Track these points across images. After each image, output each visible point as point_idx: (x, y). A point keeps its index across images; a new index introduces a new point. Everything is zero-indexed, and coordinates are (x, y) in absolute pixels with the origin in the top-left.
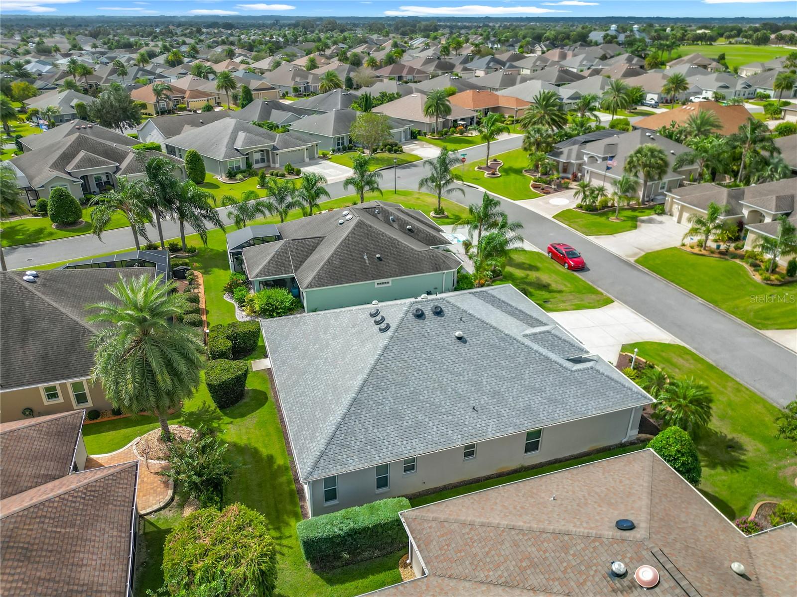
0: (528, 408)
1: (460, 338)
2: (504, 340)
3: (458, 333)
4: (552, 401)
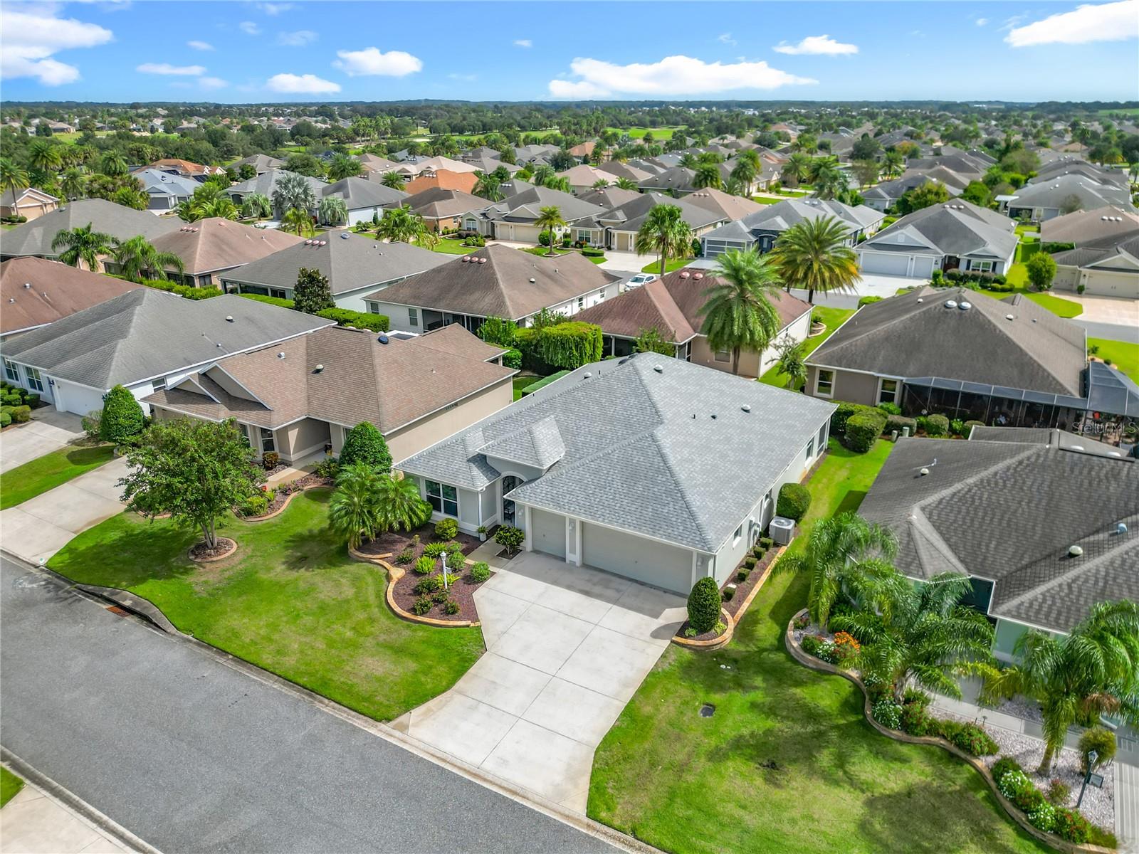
3: (589, 374)
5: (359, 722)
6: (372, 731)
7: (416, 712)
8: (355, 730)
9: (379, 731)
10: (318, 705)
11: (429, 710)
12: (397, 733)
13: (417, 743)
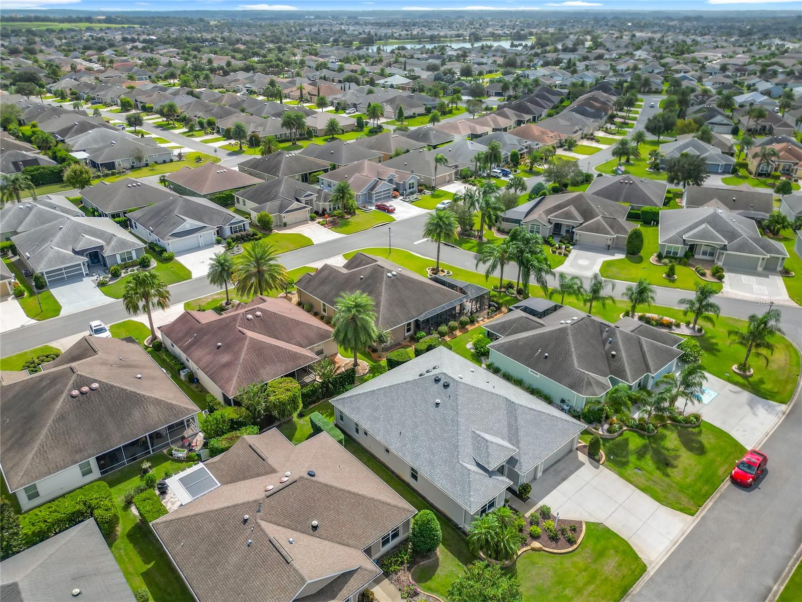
0: (418, 455)
1: (437, 404)
2: (453, 421)
3: (438, 401)
4: (431, 462)
5: (646, 578)
6: (652, 573)
7: (640, 555)
8: (652, 579)
9: (651, 571)
10: (634, 592)
11: (639, 551)
12: (654, 565)
13: (659, 559)
